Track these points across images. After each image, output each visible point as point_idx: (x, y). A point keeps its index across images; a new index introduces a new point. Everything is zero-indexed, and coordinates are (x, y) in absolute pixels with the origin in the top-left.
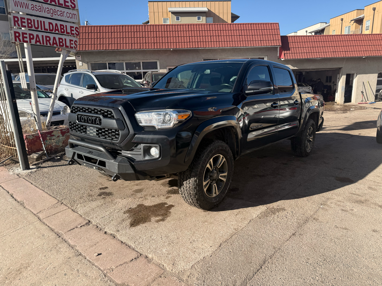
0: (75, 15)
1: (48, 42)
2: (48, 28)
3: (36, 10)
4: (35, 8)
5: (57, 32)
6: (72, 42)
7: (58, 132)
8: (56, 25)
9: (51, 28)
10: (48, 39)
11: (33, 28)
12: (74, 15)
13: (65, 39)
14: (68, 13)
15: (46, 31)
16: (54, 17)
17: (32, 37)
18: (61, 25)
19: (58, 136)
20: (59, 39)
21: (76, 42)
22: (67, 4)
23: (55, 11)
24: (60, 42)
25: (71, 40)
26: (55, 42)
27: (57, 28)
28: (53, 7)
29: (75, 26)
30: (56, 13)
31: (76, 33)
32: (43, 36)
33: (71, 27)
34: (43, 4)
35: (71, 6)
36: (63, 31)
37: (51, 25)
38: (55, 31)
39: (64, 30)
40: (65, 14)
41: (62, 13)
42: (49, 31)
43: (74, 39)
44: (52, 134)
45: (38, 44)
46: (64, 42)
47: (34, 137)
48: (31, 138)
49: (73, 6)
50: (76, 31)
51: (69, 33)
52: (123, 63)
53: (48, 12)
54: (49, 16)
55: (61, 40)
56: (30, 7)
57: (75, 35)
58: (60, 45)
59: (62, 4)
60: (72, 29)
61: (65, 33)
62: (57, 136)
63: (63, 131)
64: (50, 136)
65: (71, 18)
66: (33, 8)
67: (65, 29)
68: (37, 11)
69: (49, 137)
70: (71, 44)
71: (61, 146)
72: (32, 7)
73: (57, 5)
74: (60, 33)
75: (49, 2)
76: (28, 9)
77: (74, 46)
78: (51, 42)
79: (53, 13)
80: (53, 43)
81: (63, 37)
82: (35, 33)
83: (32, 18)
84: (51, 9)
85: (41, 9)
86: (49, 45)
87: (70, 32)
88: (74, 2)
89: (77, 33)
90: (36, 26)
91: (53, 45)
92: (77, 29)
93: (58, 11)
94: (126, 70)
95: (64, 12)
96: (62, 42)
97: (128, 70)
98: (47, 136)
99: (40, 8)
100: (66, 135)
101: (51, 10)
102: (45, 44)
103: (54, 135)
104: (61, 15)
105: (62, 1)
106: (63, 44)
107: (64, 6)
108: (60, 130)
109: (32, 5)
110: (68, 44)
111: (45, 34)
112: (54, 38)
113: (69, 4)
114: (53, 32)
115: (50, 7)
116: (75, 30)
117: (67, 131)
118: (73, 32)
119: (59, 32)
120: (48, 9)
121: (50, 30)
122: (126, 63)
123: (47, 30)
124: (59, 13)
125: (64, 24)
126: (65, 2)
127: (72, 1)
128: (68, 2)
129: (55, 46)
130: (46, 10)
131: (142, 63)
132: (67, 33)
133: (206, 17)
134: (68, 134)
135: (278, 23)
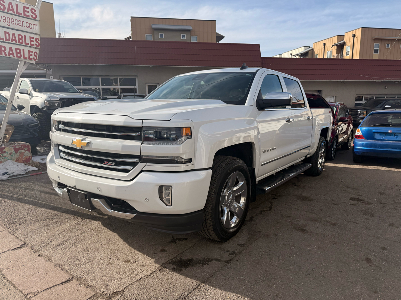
0: (36, 26)
1: (3, 52)
2: (4, 38)
5: (14, 42)
6: (31, 53)
7: (11, 148)
8: (14, 34)
9: (8, 38)
10: (3, 49)
12: (34, 25)
13: (23, 50)
14: (27, 23)
15: (1, 40)
16: (11, 26)
18: (19, 35)
19: (11, 154)
20: (17, 49)
21: (36, 54)
22: (26, 13)
23: (12, 20)
24: (17, 53)
25: (29, 52)
26: (11, 52)
27: (14, 38)
28: (11, 17)
29: (35, 37)
30: (14, 22)
31: (36, 44)
33: (31, 38)
35: (32, 16)
37: (7, 35)
38: (12, 41)
39: (22, 40)
41: (21, 23)
42: (4, 41)
43: (34, 50)
44: (3, 150)
46: (22, 53)
49: (34, 16)
50: (36, 41)
51: (28, 44)
52: (99, 78)
53: (4, 21)
54: (5, 25)
55: (18, 51)
57: (35, 46)
58: (17, 56)
59: (21, 14)
60: (32, 39)
61: (24, 44)
62: (9, 153)
63: (16, 147)
65: (31, 29)
67: (23, 39)
70: (30, 55)
73: (16, 14)
74: (18, 43)
75: (6, 11)
77: (34, 58)
78: (7, 52)
79: (10, 23)
80: (9, 54)
81: (21, 48)
84: (8, 18)
86: (4, 55)
87: (29, 42)
88: (35, 13)
89: (38, 44)
91: (9, 55)
92: (37, 40)
93: (16, 21)
94: (102, 85)
95: (23, 22)
96: (20, 53)
97: (104, 85)
100: (20, 152)
103: (5, 152)
104: (20, 24)
105: (21, 11)
106: (21, 55)
107: (23, 15)
108: (13, 146)
110: (27, 55)
112: (11, 48)
113: (30, 14)
114: (10, 42)
115: (7, 16)
117: (21, 148)
118: (32, 43)
119: (16, 42)
120: (4, 18)
121: (6, 39)
122: (101, 78)
124: (17, 23)
125: (23, 34)
126: (25, 11)
127: (33, 11)
128: (28, 12)
129: (11, 56)
130: (2, 19)
131: (120, 79)
132: (26, 43)
133: (191, 35)
134: (23, 151)
135: (259, 45)
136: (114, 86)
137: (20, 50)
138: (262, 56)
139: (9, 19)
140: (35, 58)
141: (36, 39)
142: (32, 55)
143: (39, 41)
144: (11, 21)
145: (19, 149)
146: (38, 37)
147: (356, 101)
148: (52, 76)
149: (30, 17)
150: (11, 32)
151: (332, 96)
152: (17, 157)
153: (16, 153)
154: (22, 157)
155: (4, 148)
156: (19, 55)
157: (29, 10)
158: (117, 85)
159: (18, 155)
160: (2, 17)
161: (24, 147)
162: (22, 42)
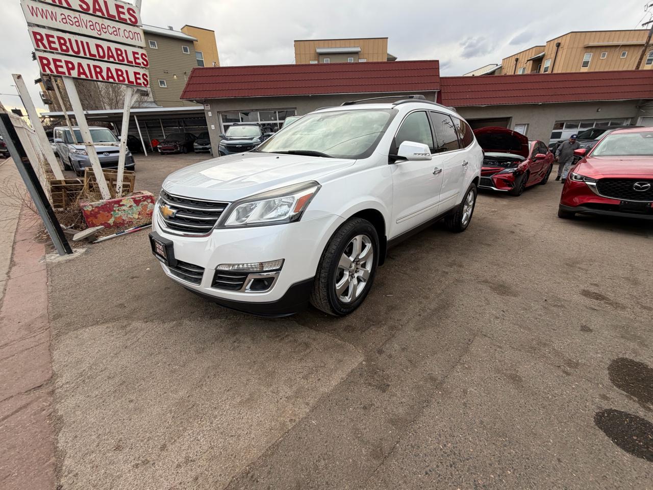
0: (138, 35)
1: (99, 75)
2: (96, 53)
3: (72, 23)
4: (68, 21)
5: (112, 60)
6: (138, 76)
7: (130, 200)
8: (109, 48)
9: (102, 54)
10: (98, 70)
11: (71, 53)
12: (136, 34)
13: (127, 72)
14: (125, 31)
15: (92, 57)
16: (103, 36)
17: (70, 66)
18: (117, 49)
19: (130, 206)
20: (117, 70)
21: (145, 77)
22: (122, 16)
23: (103, 26)
24: (118, 76)
25: (136, 73)
27: (110, 54)
28: (100, 21)
29: (141, 51)
30: (107, 30)
31: (143, 63)
32: (88, 65)
33: (134, 53)
34: (80, 14)
35: (130, 19)
36: (121, 58)
37: (100, 49)
38: (108, 58)
39: (123, 57)
40: (121, 31)
41: (116, 31)
42: (98, 58)
43: (142, 71)
44: (121, 203)
45: (83, 77)
46: (125, 75)
47: (94, 208)
48: (90, 210)
49: (133, 20)
50: (143, 58)
51: (132, 62)
54: (94, 34)
55: (120, 73)
56: (59, 18)
57: (142, 65)
58: (119, 80)
59: (114, 17)
60: (136, 56)
62: (128, 206)
63: (136, 199)
64: (117, 205)
65: (132, 39)
66: (65, 19)
67: (124, 55)
68: (72, 25)
69: (118, 207)
70: (136, 78)
71: (137, 218)
72: (63, 19)
73: (106, 16)
74: (117, 61)
75: (91, 12)
76: (56, 20)
77: (144, 83)
78: (104, 74)
79: (100, 31)
80: (108, 77)
81: (123, 68)
82: (75, 61)
83: (66, 36)
84: (96, 22)
85: (78, 22)
86: (100, 79)
87: (133, 60)
88: (134, 14)
89: (145, 63)
90: (76, 50)
91: (108, 79)
92: (144, 56)
96: (122, 75)
97: (263, 121)
98: (113, 207)
99: (76, 20)
100: (142, 205)
101: (97, 24)
102: (95, 78)
103: (123, 205)
104: (115, 33)
105: (113, 11)
106: (124, 78)
107: (117, 19)
108: (132, 198)
109: (61, 14)
110: (132, 79)
111: (92, 63)
112: (108, 69)
113: (127, 16)
114: (106, 59)
115: (94, 19)
116: (140, 58)
117: (143, 200)
118: (137, 61)
119: (115, 60)
120: (91, 23)
121: (100, 56)
123: (95, 56)
124: (111, 30)
125: (123, 48)
126: (119, 13)
127: (131, 12)
128: (124, 13)
129: (111, 80)
130: (89, 24)
131: (278, 113)
132: (128, 61)
133: (359, 58)
134: (145, 203)
135: (438, 61)
136: (273, 120)
137: (121, 71)
138: (441, 76)
139: (99, 24)
140: (146, 83)
141: (142, 54)
142: (139, 79)
143: (146, 58)
144: (102, 28)
145: (140, 201)
146: (144, 52)
147: (554, 129)
148: (210, 113)
149: (129, 22)
150: (105, 45)
151: (524, 124)
152: (139, 210)
153: (138, 205)
154: (146, 210)
155: (121, 201)
156: (121, 78)
157: (125, 11)
158: (276, 120)
159: (140, 207)
160: (88, 22)
161: (146, 199)
162: (123, 60)
